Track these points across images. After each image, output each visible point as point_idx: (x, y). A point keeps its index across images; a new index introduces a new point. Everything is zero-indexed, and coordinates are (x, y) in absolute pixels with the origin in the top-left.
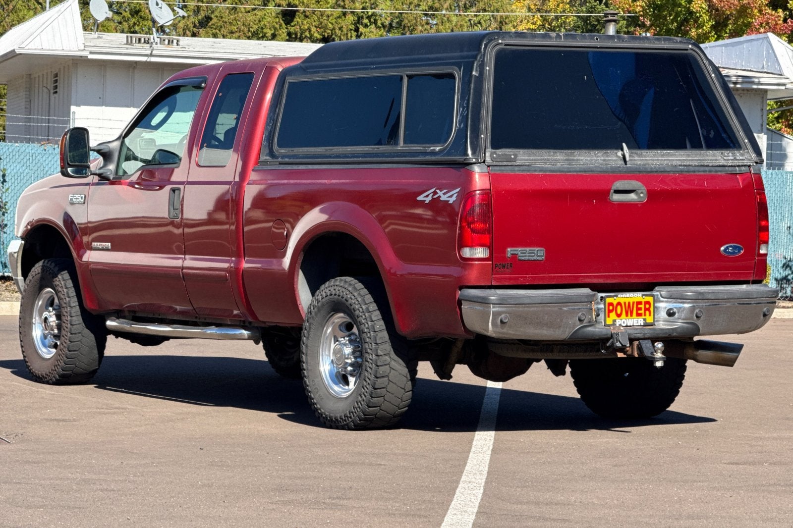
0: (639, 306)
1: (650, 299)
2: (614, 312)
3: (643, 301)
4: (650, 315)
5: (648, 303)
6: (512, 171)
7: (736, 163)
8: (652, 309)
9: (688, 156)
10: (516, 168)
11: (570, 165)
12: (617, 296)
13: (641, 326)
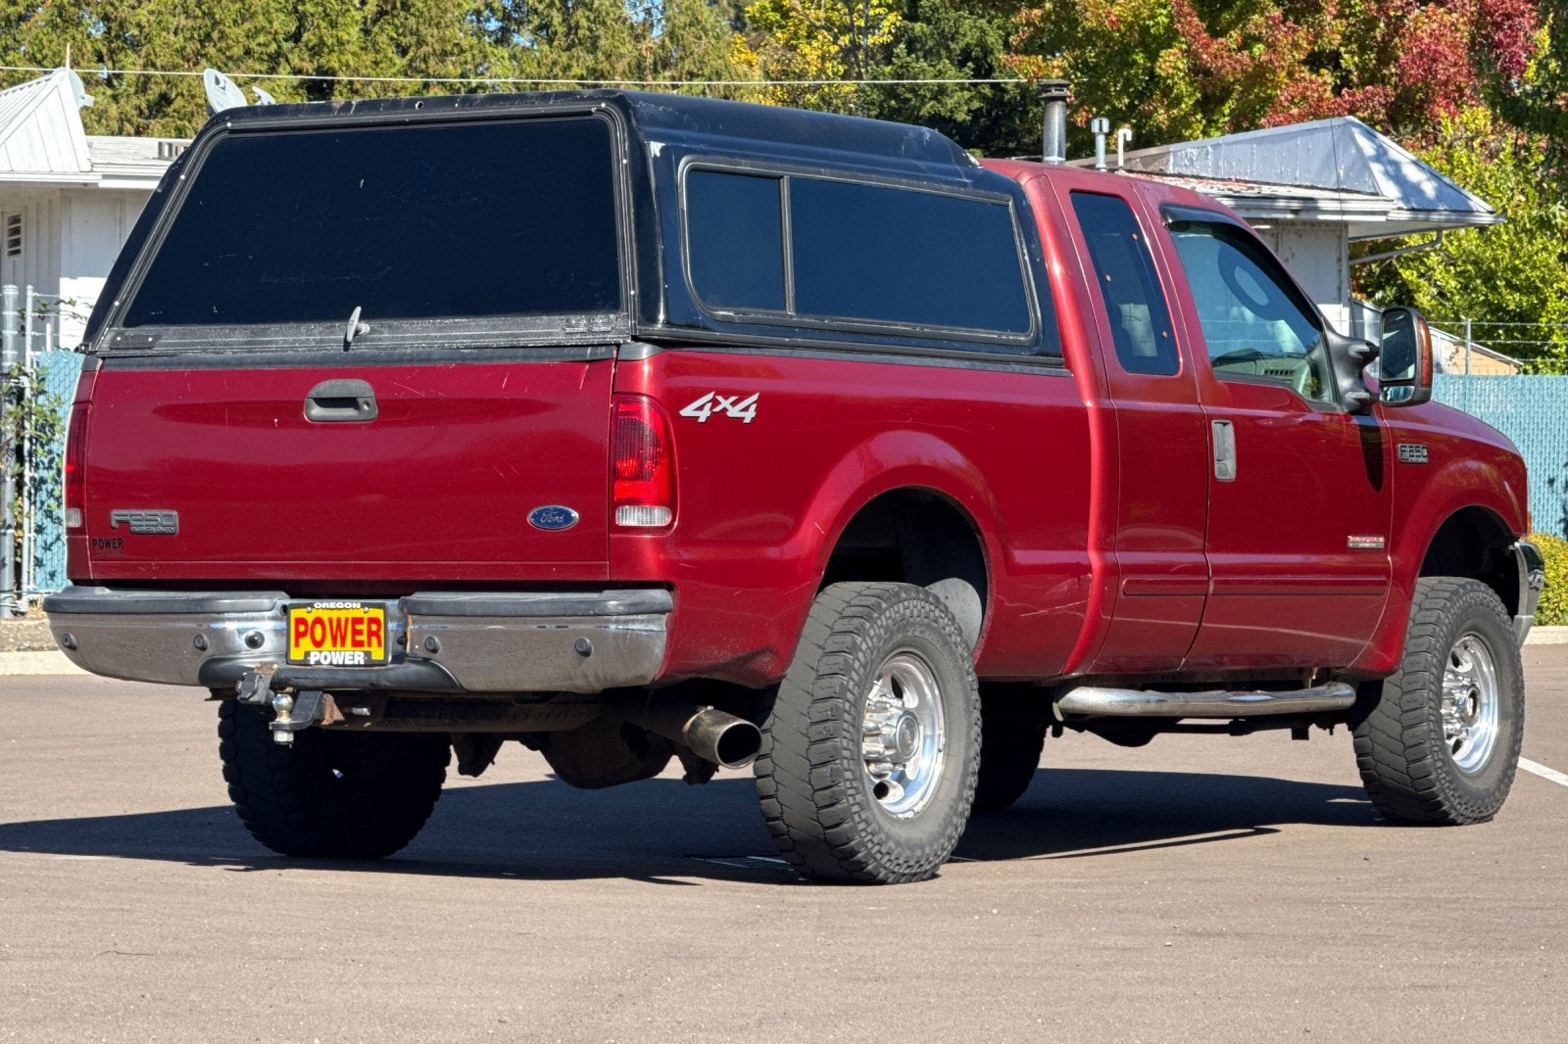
0: (358, 627)
1: (379, 613)
2: (308, 637)
3: (366, 616)
4: (379, 644)
5: (375, 621)
6: (139, 365)
7: (590, 339)
8: (382, 633)
9: (494, 327)
10: (148, 361)
11: (250, 352)
12: (312, 605)
13: (359, 665)
